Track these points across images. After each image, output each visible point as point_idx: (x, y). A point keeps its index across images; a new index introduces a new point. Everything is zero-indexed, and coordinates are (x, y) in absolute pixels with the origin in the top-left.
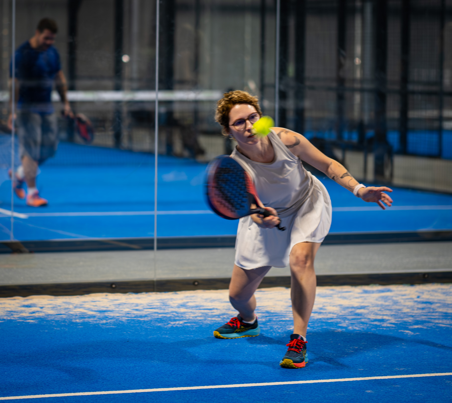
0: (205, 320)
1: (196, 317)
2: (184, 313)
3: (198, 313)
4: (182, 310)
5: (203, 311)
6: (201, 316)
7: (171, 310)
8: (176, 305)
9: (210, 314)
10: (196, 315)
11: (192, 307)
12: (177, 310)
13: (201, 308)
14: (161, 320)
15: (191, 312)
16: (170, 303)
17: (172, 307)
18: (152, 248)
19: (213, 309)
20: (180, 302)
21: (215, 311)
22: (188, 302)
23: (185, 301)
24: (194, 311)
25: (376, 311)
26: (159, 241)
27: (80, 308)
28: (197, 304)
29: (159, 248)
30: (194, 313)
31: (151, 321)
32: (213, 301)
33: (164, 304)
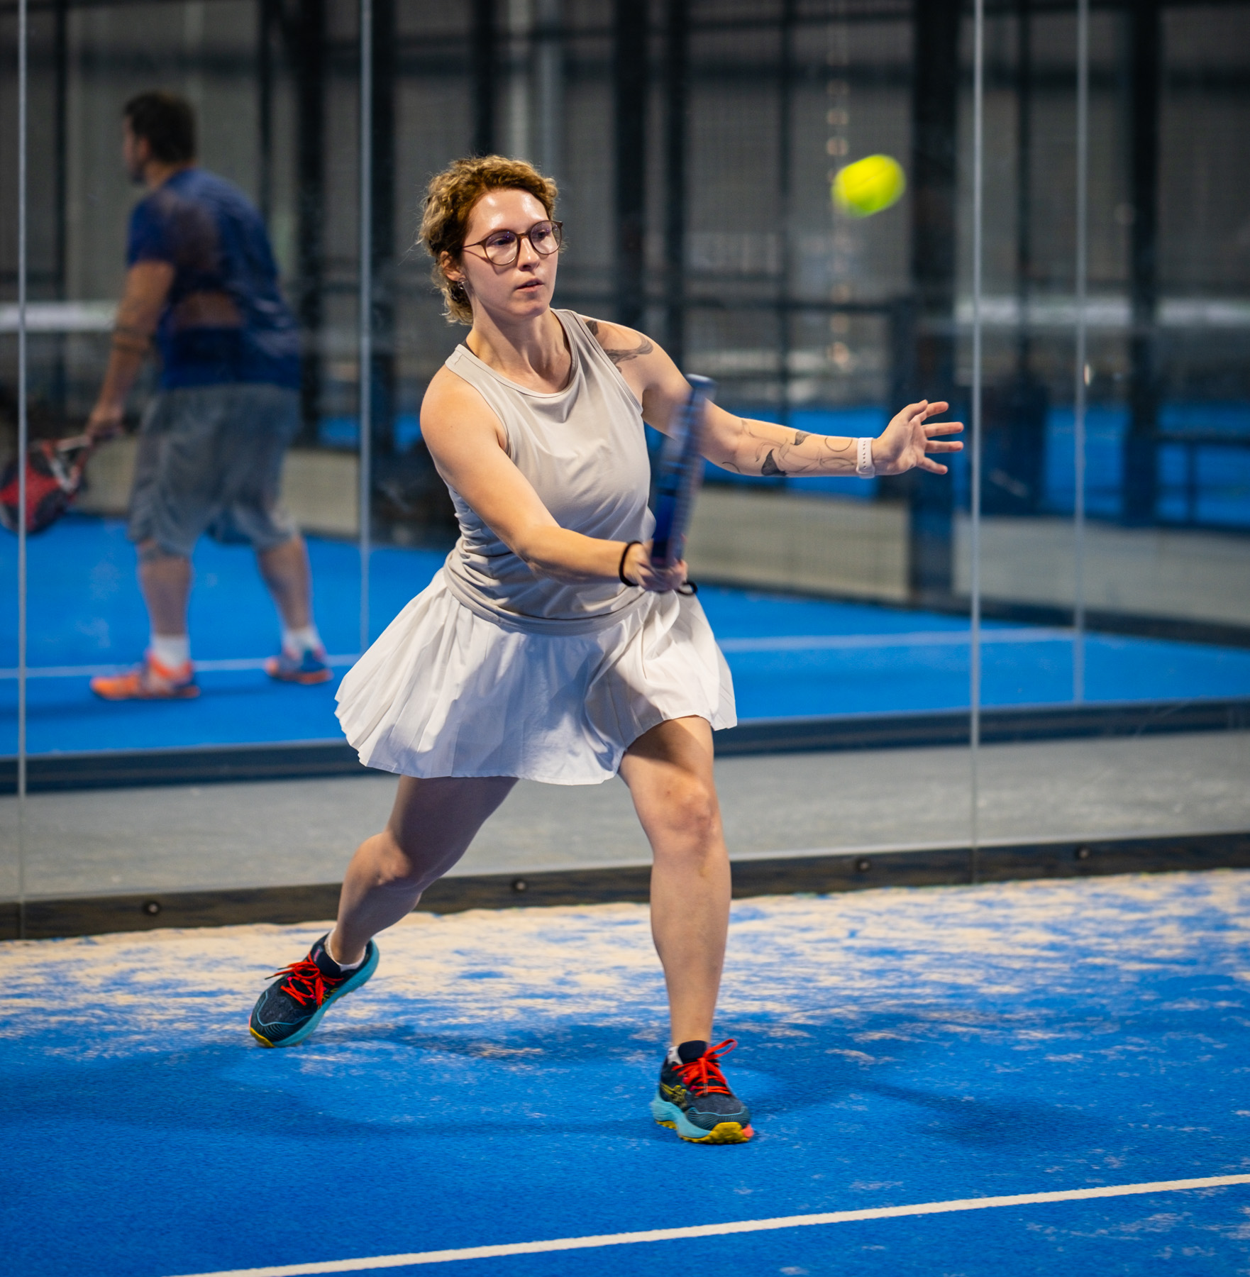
0: (202, 1030)
1: (171, 1022)
2: (130, 1009)
3: (175, 1007)
4: (122, 999)
5: (187, 1000)
6: (185, 1020)
7: (84, 999)
8: (98, 981)
9: (213, 1010)
10: (170, 1014)
11: (151, 988)
12: (103, 998)
13: (180, 990)
14: (60, 1036)
15: (152, 1005)
16: (77, 974)
17: (87, 991)
19: (220, 992)
20: (109, 971)
21: (226, 998)
22: (133, 971)
23: (124, 966)
24: (161, 1001)
25: (737, 986)
28: (166, 975)
30: (162, 1009)
31: (26, 1040)
32: (213, 964)
33: (59, 980)
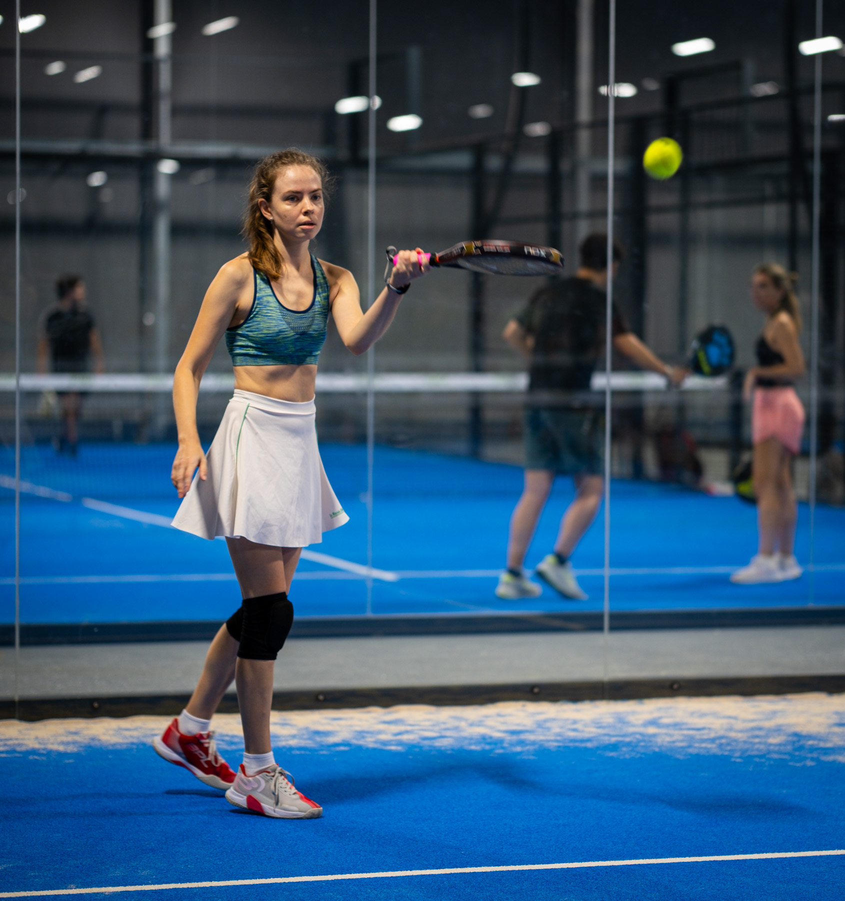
18: (599, 628)
26: (613, 617)
27: (479, 725)
29: (614, 628)
